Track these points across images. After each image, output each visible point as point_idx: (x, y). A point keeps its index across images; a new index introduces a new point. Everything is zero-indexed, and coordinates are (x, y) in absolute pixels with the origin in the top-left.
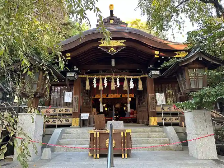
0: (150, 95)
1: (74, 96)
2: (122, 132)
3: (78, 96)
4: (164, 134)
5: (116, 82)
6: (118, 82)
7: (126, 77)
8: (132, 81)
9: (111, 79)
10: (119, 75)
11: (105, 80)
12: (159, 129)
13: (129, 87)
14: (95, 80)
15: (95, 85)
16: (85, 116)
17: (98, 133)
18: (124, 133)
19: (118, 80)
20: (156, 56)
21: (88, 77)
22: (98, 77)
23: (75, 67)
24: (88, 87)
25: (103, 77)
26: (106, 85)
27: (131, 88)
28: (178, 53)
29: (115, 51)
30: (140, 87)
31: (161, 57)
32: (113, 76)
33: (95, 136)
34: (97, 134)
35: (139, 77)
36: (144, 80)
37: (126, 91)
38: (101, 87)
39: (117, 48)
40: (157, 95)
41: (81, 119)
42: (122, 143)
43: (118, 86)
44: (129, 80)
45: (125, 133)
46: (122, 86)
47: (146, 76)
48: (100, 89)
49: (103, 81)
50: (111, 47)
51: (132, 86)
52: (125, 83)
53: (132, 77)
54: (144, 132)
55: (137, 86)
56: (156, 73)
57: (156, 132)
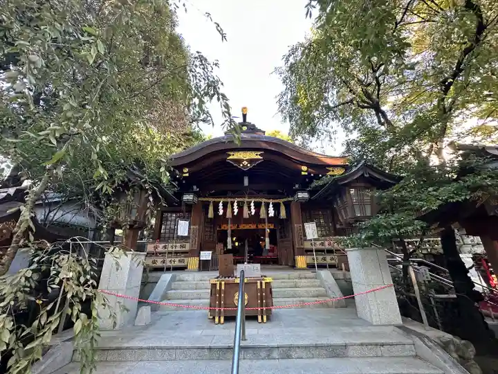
0: (296, 226)
1: (192, 227)
2: (259, 282)
3: (197, 227)
4: (317, 282)
5: (249, 208)
6: (253, 207)
7: (264, 200)
8: (271, 206)
9: (243, 202)
10: (255, 198)
11: (235, 204)
12: (309, 273)
13: (268, 214)
14: (221, 204)
15: (221, 212)
16: (206, 255)
17: (223, 283)
18: (261, 283)
19: (252, 204)
20: (303, 173)
21: (211, 200)
22: (225, 200)
23: (195, 187)
24: (211, 215)
25: (232, 200)
26: (236, 211)
27: (270, 216)
28: (331, 169)
29: (249, 165)
30: (283, 214)
31: (309, 174)
32: (246, 200)
33: (218, 288)
34: (220, 284)
35: (281, 201)
36: (287, 205)
37: (264, 219)
38: (229, 215)
39: (251, 161)
40: (306, 225)
41: (201, 259)
42: (259, 298)
43: (253, 214)
44: (267, 205)
45: (264, 282)
46: (257, 213)
47: (290, 199)
48: (227, 217)
49: (232, 206)
50: (243, 160)
51: (272, 213)
52: (263, 209)
53: (271, 201)
54: (289, 279)
55: (279, 213)
56: (303, 195)
57: (306, 278)
